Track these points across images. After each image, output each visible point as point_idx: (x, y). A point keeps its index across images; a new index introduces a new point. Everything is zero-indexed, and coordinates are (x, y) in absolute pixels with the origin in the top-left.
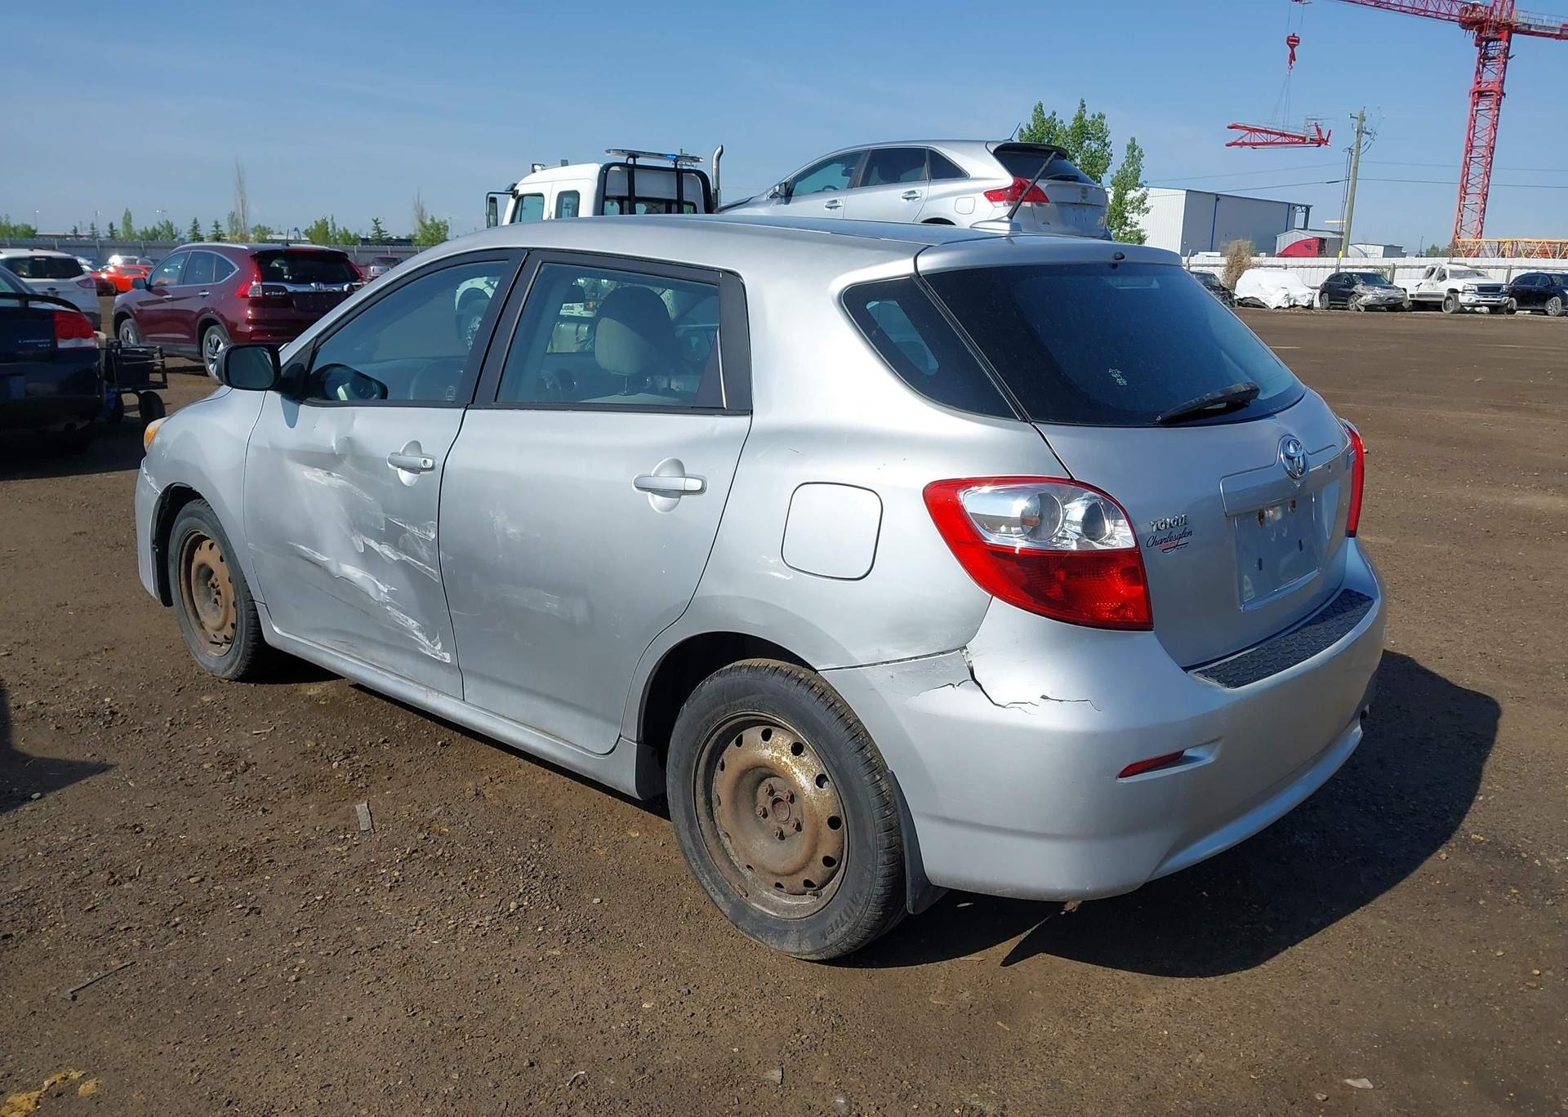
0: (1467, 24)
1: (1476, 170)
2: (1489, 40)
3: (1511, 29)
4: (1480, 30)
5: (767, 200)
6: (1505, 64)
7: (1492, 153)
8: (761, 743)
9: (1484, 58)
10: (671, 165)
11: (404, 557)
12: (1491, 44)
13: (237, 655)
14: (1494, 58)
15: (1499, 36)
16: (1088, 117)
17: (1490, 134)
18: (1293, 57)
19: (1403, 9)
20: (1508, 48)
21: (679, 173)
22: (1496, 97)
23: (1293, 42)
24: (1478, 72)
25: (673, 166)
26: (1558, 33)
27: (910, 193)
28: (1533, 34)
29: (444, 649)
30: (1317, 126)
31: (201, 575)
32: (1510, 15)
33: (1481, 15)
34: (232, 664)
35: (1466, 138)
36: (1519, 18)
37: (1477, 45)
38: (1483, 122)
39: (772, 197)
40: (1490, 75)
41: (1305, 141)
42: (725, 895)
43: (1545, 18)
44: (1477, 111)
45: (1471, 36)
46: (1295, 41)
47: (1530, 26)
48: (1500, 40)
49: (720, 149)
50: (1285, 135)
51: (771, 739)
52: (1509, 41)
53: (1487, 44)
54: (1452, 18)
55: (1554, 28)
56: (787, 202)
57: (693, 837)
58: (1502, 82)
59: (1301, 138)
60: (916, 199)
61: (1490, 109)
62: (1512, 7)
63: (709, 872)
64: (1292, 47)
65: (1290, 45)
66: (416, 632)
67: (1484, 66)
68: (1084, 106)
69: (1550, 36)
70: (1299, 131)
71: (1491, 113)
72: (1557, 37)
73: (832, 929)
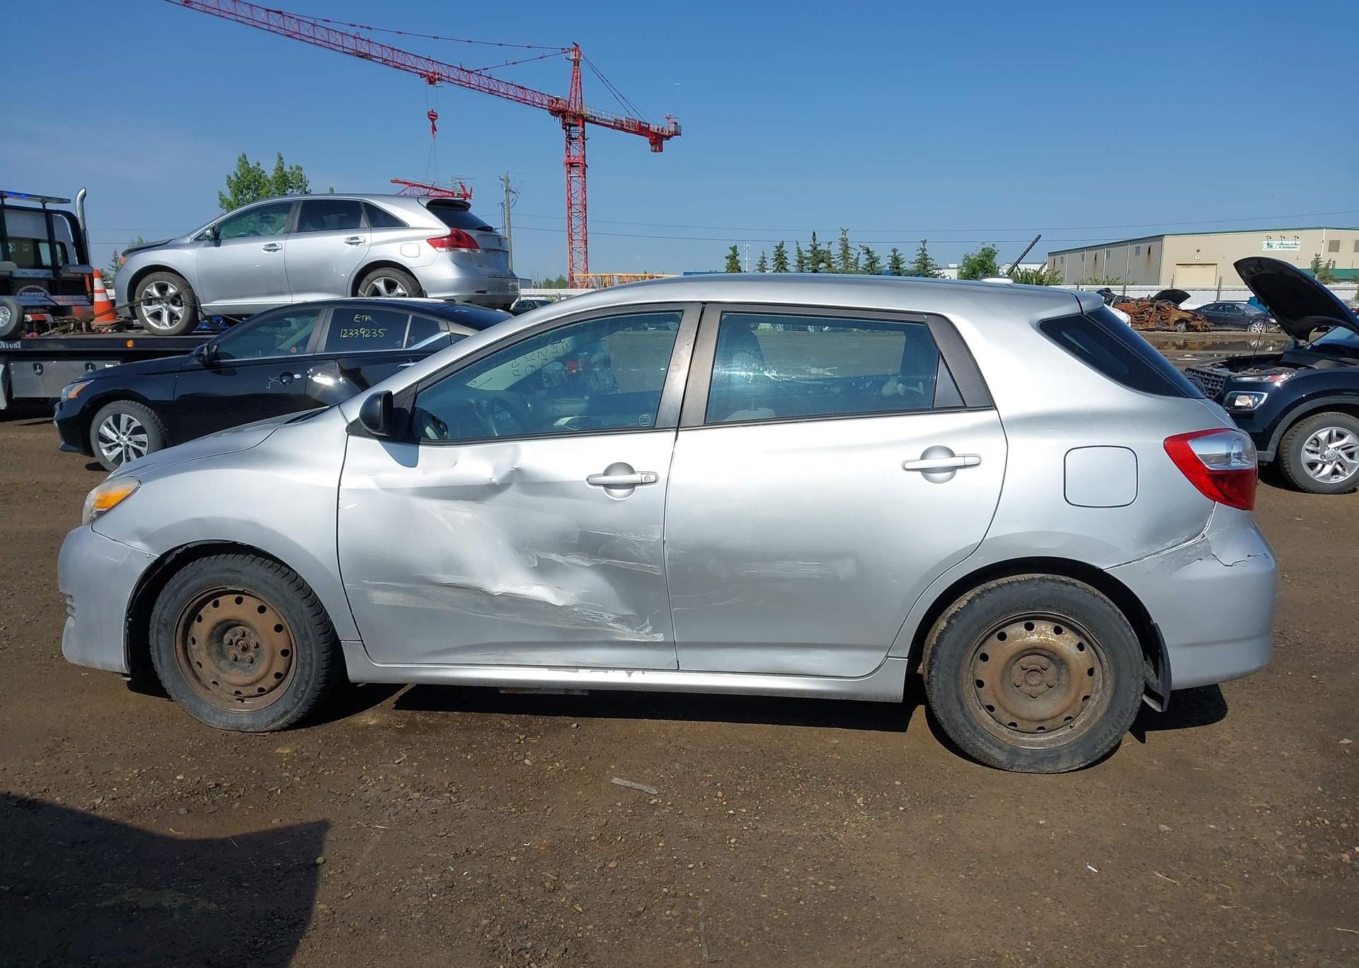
0: (555, 112)
1: (577, 222)
2: (570, 125)
3: (585, 119)
4: (564, 117)
5: (191, 242)
6: (584, 143)
7: (585, 209)
8: (1026, 633)
9: (570, 138)
10: (40, 206)
11: (604, 561)
12: (572, 128)
13: (298, 702)
14: (576, 139)
15: (576, 123)
16: (287, 169)
17: (582, 195)
18: (434, 128)
19: (510, 97)
20: (584, 132)
21: (48, 214)
22: (581, 168)
23: (433, 116)
24: (567, 148)
25: (41, 207)
26: (613, 124)
27: (352, 239)
28: (597, 123)
29: (654, 631)
30: (461, 183)
31: (215, 632)
32: (581, 108)
33: (562, 107)
34: (286, 712)
35: (567, 199)
36: (587, 111)
37: (563, 128)
38: (576, 186)
39: (197, 239)
40: (575, 151)
41: (453, 194)
42: (1000, 748)
43: (603, 113)
44: (571, 177)
45: (558, 121)
46: (434, 116)
47: (595, 118)
48: (578, 126)
49: (83, 190)
50: (437, 190)
51: (1035, 629)
52: (583, 127)
53: (569, 129)
54: (544, 107)
55: (609, 121)
56: (218, 244)
57: (964, 715)
58: (584, 157)
59: (450, 193)
60: (360, 244)
61: (579, 176)
62: (582, 103)
63: (982, 736)
64: (433, 120)
65: (431, 119)
66: (610, 624)
67: (570, 144)
68: (281, 159)
69: (608, 126)
70: (448, 187)
71: (580, 180)
72: (612, 127)
73: (1103, 741)
